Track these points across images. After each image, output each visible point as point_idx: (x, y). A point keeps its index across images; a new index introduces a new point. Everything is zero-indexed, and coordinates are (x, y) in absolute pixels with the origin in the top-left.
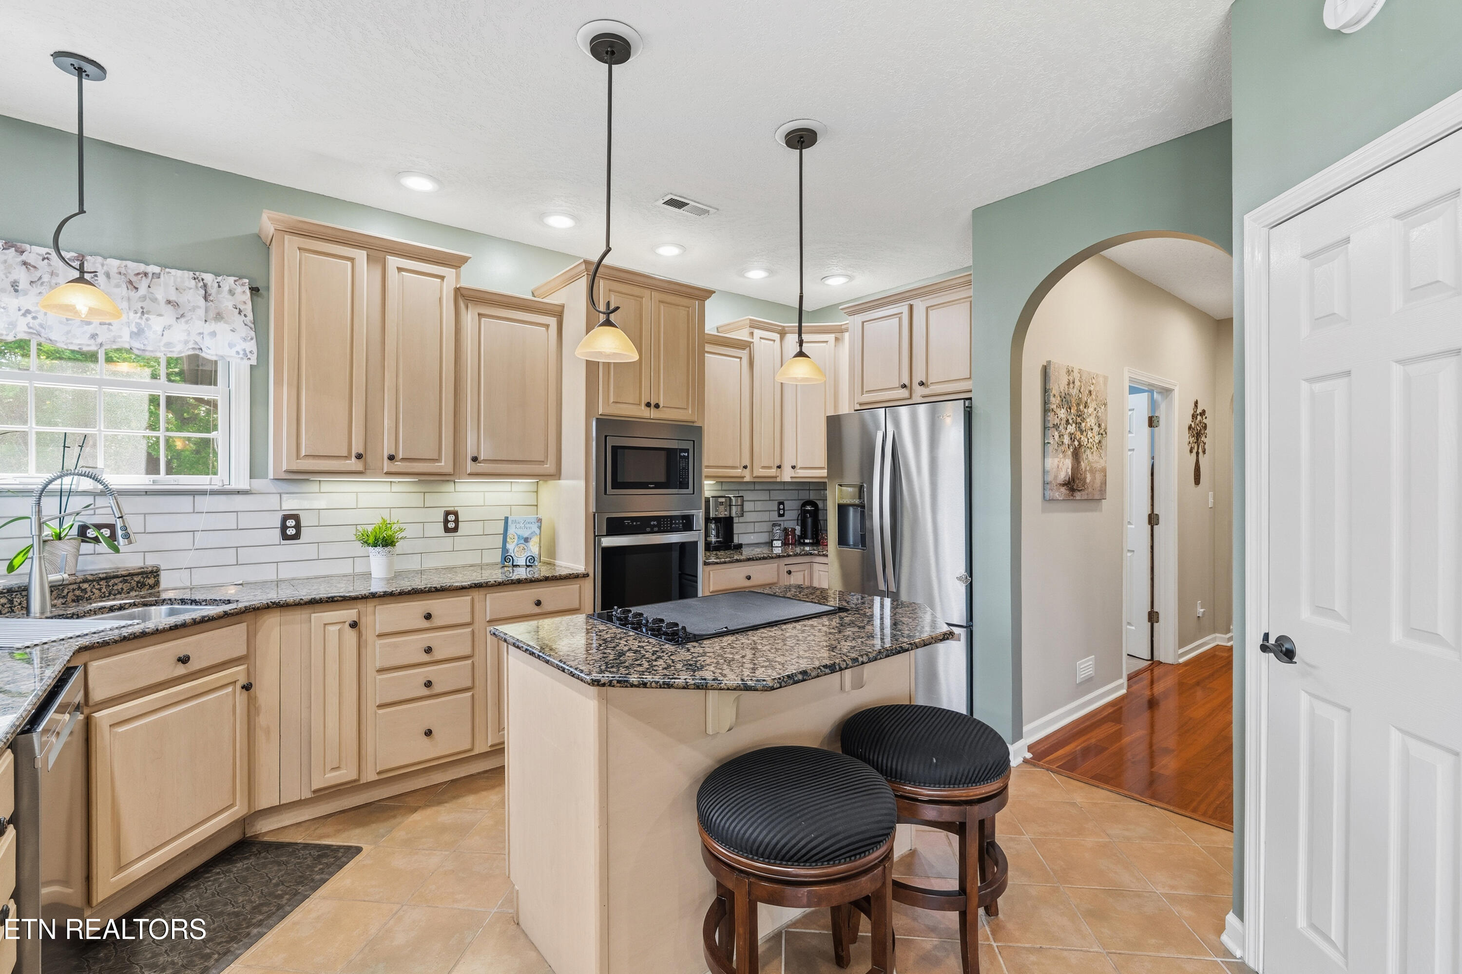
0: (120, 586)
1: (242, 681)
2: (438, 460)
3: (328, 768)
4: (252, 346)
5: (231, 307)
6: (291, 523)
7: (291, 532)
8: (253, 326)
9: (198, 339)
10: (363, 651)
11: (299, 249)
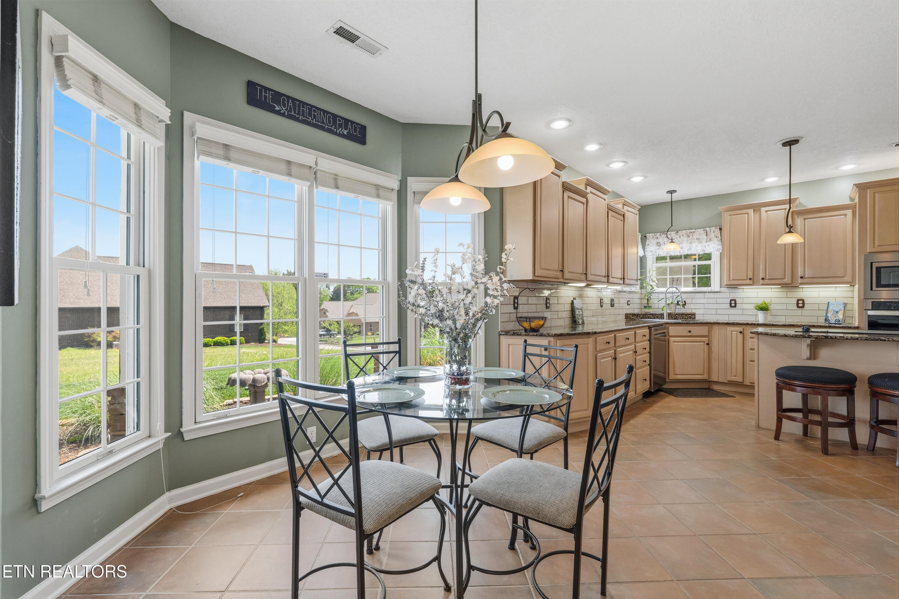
0: (685, 317)
1: (707, 342)
2: (784, 279)
3: (733, 375)
4: (720, 247)
5: (714, 236)
6: (733, 302)
7: (733, 305)
8: (720, 240)
9: (704, 248)
10: (745, 342)
11: (730, 215)
